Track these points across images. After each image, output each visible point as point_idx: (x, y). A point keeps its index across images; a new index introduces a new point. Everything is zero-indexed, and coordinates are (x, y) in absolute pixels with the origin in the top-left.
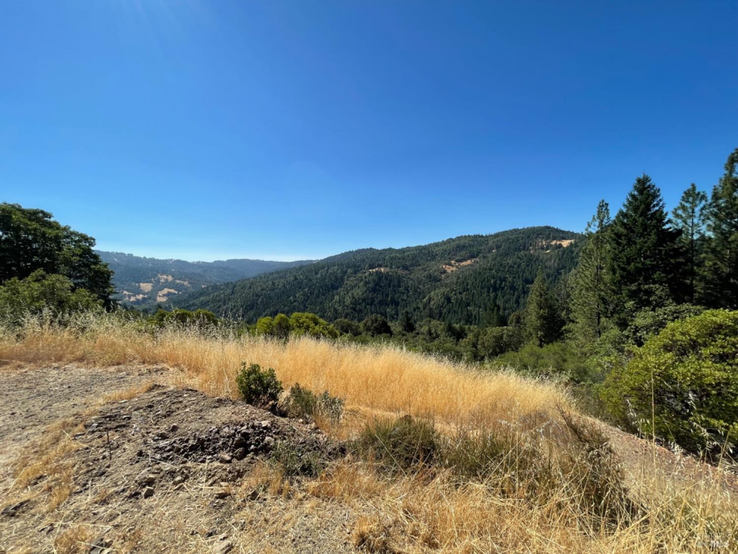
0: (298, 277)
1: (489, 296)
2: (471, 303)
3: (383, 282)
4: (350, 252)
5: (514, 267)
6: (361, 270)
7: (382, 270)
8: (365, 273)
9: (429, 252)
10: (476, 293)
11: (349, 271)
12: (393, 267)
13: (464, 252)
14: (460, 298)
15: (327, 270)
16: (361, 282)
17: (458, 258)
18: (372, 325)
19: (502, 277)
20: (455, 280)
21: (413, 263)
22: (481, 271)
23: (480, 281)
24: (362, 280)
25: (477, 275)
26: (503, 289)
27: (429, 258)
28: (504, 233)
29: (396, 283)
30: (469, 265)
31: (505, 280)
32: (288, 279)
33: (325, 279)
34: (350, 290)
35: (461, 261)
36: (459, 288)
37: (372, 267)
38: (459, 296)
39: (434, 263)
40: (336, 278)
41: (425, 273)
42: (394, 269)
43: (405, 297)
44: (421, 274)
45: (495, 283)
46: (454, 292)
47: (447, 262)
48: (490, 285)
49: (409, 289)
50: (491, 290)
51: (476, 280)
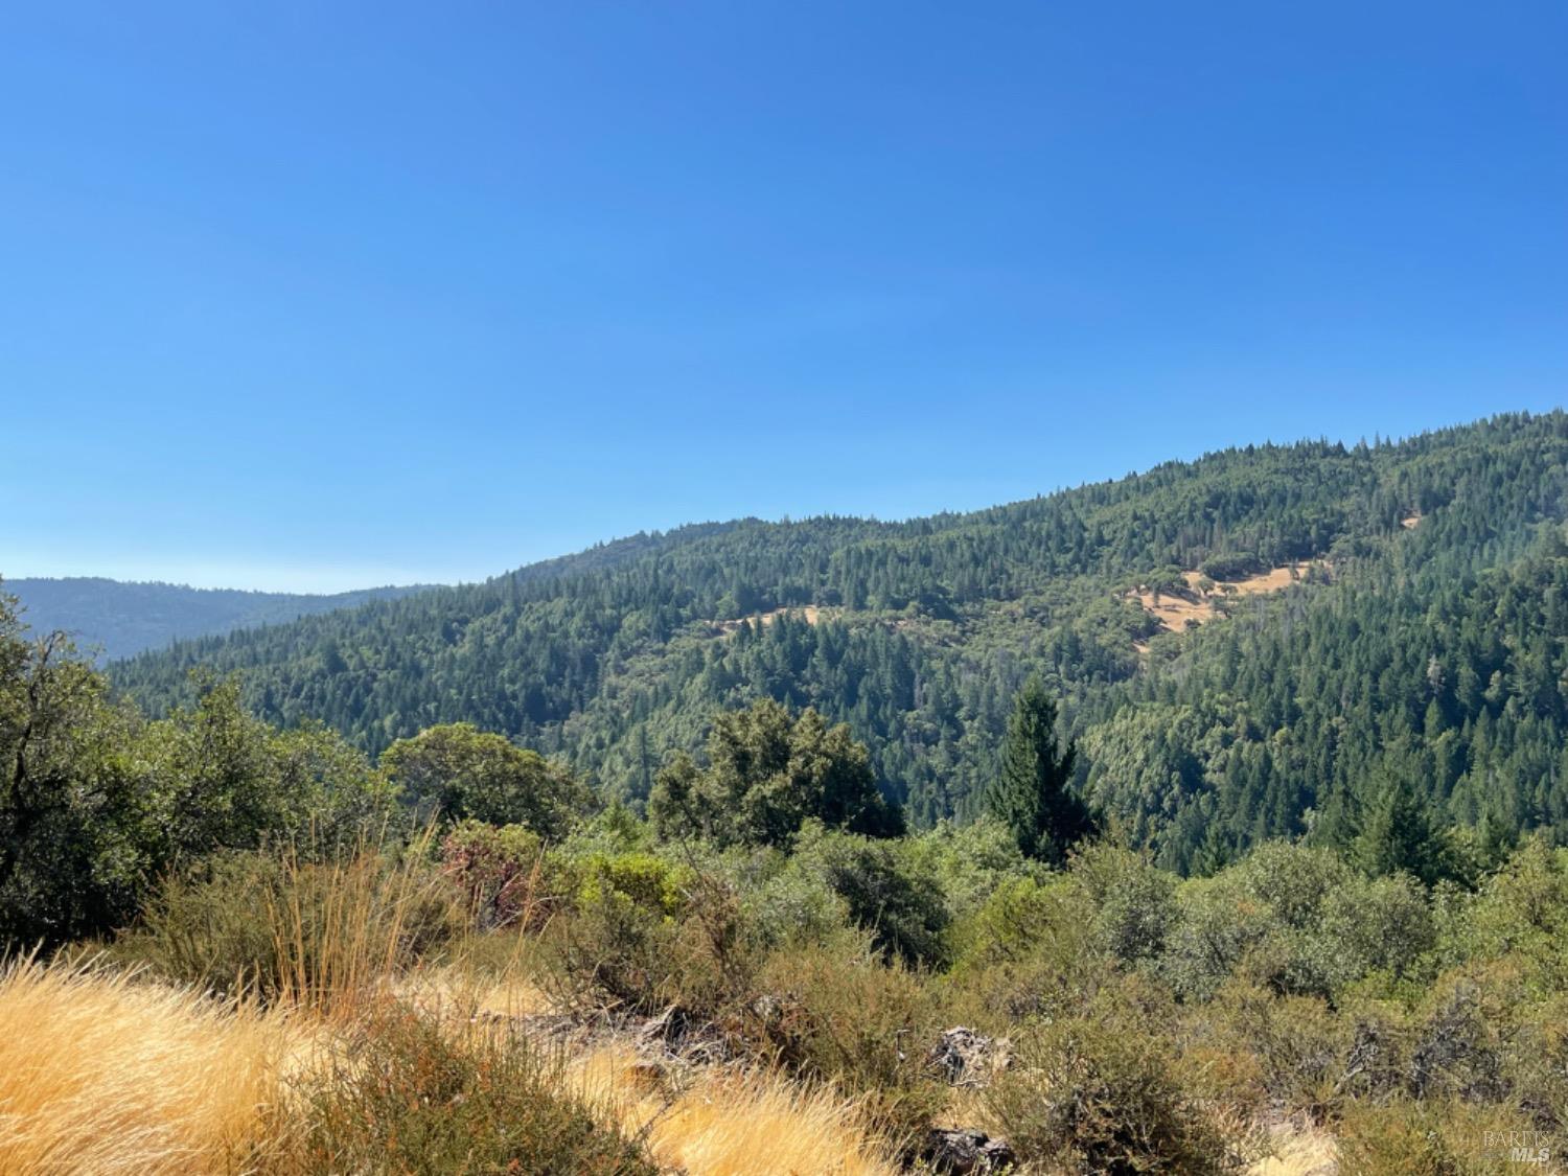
0: (345, 654)
1: (1421, 745)
2: (1322, 788)
3: (816, 677)
4: (641, 538)
5: (1539, 596)
6: (695, 616)
7: (812, 615)
8: (718, 632)
9: (1061, 526)
10: (1345, 731)
11: (632, 621)
12: (871, 600)
13: (1253, 530)
14: (1257, 761)
15: (510, 621)
16: (691, 675)
17: (1221, 556)
18: (740, 790)
19: (1487, 643)
20: (1217, 668)
21: (974, 581)
22: (1359, 616)
23: (1360, 670)
24: (700, 665)
25: (1343, 636)
26: (1496, 709)
27: (1063, 560)
28: (1450, 438)
29: (888, 679)
30: (1281, 593)
31: (1500, 660)
32: (294, 669)
33: (495, 664)
34: (633, 719)
35: (1236, 572)
36: (1248, 710)
37: (752, 601)
38: (1248, 749)
39: (1091, 582)
40: (558, 657)
41: (1046, 632)
42: (877, 609)
43: (938, 760)
44: (1026, 640)
45: (1450, 680)
46: (1218, 730)
47: (1162, 575)
48: (1426, 686)
49: (961, 714)
50: (1432, 715)
51: (1337, 665)
